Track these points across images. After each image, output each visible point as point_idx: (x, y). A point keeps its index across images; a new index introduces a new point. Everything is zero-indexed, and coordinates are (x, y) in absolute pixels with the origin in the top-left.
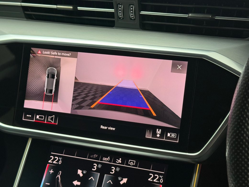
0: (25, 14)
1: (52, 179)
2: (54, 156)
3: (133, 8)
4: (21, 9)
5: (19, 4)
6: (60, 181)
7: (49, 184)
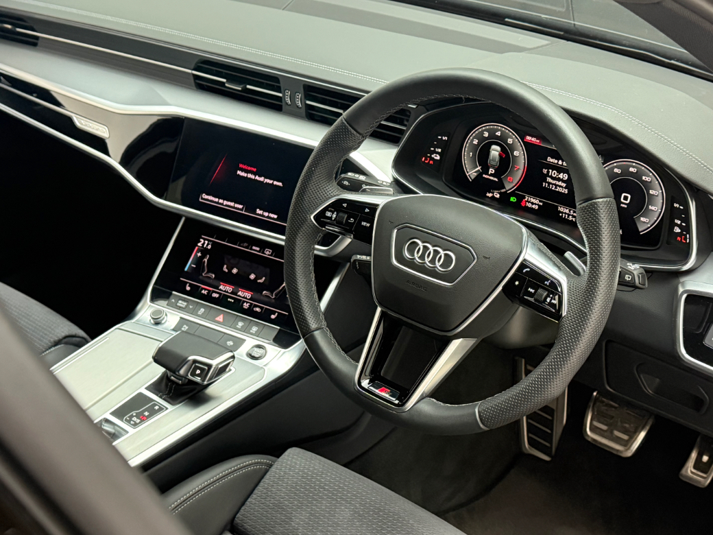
0: (195, 83)
1: (199, 261)
2: (205, 239)
3: (299, 96)
4: (192, 78)
5: (189, 71)
6: (206, 264)
7: (194, 266)
